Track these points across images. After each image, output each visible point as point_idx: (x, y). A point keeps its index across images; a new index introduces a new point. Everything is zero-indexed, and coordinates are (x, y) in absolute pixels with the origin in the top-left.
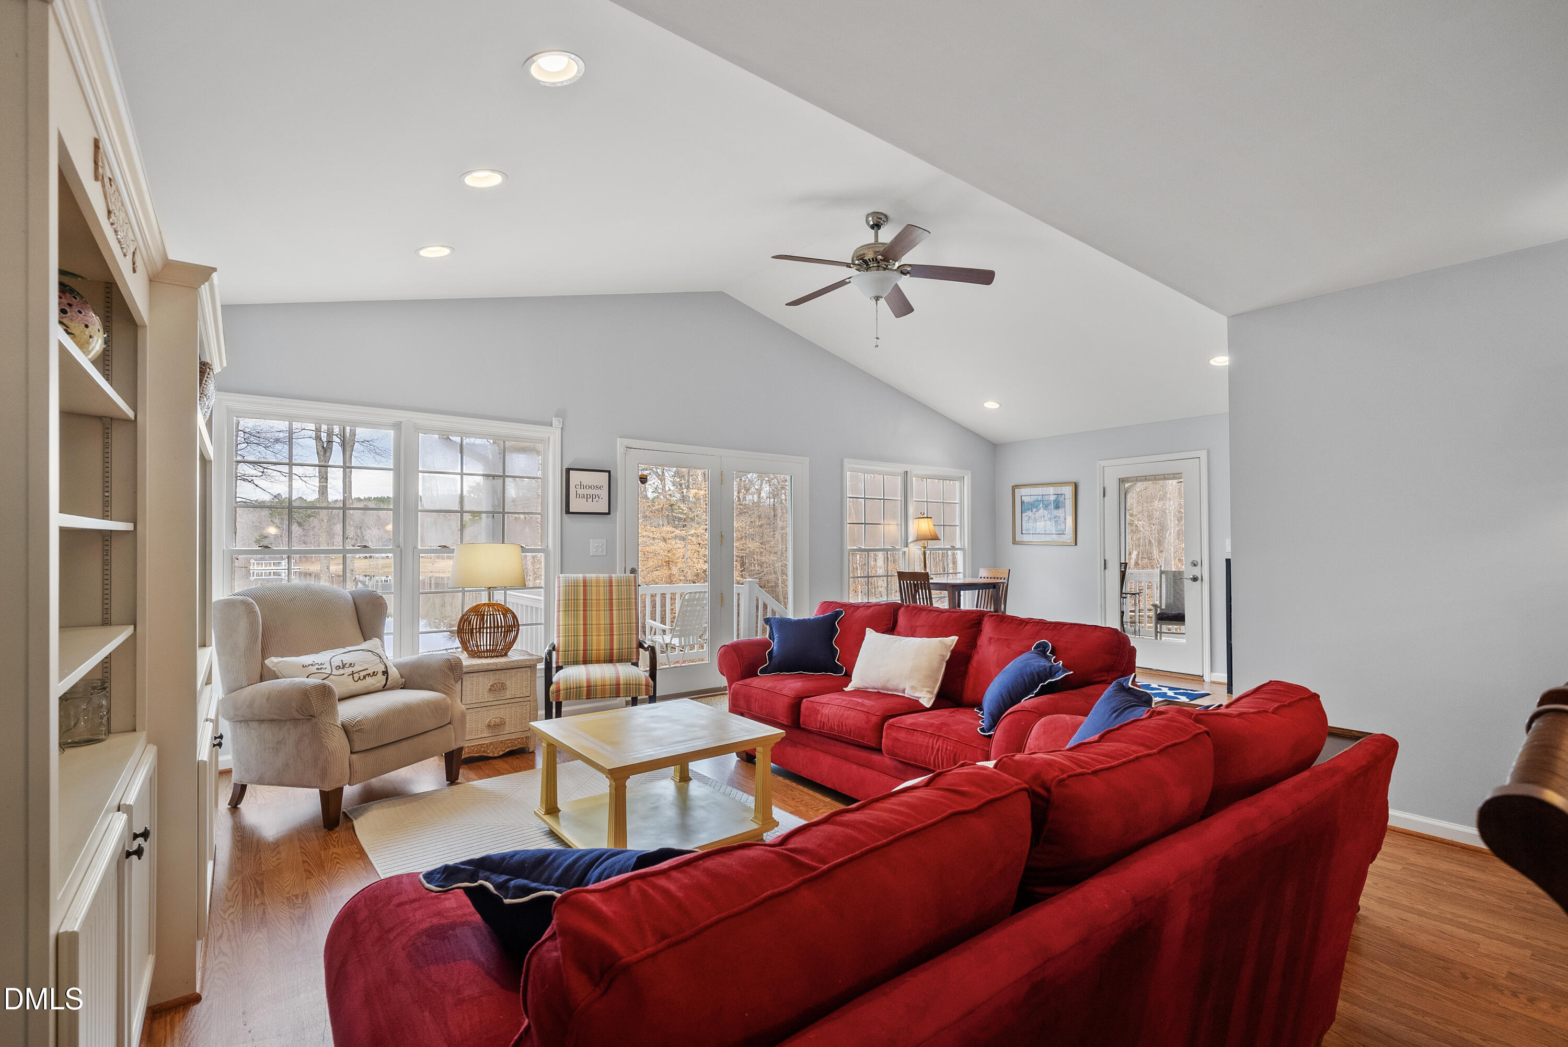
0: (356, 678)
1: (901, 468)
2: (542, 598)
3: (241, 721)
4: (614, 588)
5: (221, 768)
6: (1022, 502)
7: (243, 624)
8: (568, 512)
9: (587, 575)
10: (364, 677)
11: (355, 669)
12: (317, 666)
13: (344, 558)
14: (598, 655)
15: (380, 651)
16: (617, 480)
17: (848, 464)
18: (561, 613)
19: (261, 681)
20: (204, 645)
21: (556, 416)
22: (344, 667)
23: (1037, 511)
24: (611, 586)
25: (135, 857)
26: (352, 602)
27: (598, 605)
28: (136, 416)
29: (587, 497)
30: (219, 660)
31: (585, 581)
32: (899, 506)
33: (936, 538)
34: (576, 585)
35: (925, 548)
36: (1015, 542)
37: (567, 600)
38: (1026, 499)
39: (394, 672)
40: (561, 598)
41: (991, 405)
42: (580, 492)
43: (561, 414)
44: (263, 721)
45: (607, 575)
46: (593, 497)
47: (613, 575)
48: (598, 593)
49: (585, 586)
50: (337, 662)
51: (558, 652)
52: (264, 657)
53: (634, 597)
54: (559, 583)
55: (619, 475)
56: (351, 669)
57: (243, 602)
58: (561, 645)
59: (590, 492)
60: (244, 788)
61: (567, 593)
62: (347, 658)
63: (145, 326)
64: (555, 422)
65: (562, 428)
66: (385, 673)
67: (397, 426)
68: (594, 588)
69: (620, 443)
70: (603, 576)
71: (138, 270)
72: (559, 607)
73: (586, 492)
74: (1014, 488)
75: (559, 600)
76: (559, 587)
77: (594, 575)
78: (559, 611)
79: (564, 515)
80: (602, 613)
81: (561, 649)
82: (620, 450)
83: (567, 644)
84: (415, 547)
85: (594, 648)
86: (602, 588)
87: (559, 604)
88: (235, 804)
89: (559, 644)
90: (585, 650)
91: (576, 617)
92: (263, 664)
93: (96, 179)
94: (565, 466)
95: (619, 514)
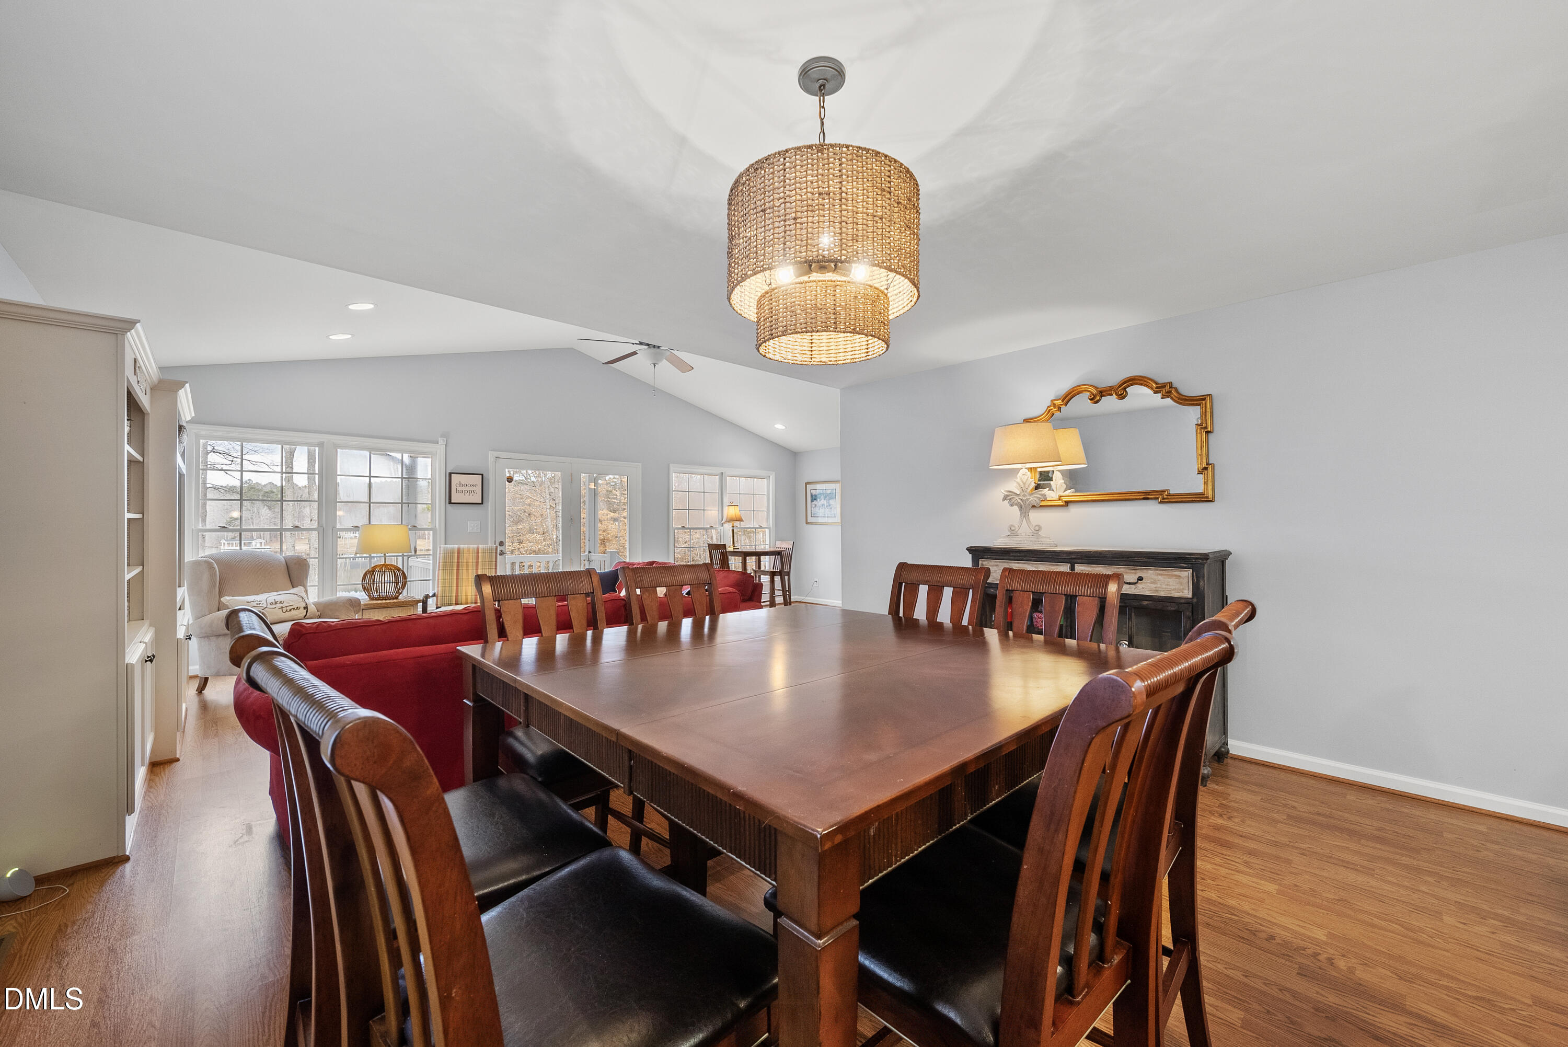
0: (284, 609)
1: (719, 470)
2: (431, 562)
3: (204, 637)
4: (480, 554)
5: (191, 674)
6: (811, 494)
7: (206, 576)
8: (450, 503)
9: (461, 546)
10: (290, 610)
11: (284, 605)
12: (257, 602)
13: (281, 534)
14: (466, 599)
15: (304, 595)
16: (489, 480)
17: (672, 467)
18: (440, 571)
19: (219, 611)
20: (180, 586)
21: (441, 437)
22: (276, 603)
23: (820, 501)
24: (478, 553)
25: (149, 662)
26: (284, 563)
27: (468, 566)
28: (144, 460)
29: (465, 492)
30: (190, 599)
31: (459, 550)
32: (717, 496)
33: (740, 520)
34: (452, 552)
35: (733, 527)
36: (807, 523)
37: (445, 562)
38: (814, 492)
39: (312, 608)
40: (441, 561)
41: (779, 426)
42: (459, 489)
43: (445, 435)
44: (220, 635)
45: (476, 546)
46: (470, 492)
47: (480, 546)
48: (468, 558)
49: (458, 553)
50: (271, 600)
51: (437, 597)
52: (220, 597)
53: (494, 560)
54: (440, 551)
55: (491, 478)
56: (281, 605)
57: (206, 562)
58: (439, 593)
59: (468, 489)
60: (206, 679)
61: (445, 558)
62: (279, 598)
63: (149, 414)
64: (441, 440)
65: (446, 445)
66: (306, 608)
67: (321, 445)
68: (465, 555)
69: (491, 455)
70: (473, 547)
71: (147, 393)
72: (439, 567)
73: (464, 489)
74: (806, 484)
75: (439, 563)
76: (440, 554)
77: (466, 546)
78: (439, 570)
79: (448, 505)
80: (470, 571)
81: (439, 595)
82: (491, 459)
83: (444, 592)
84: (334, 527)
85: (464, 594)
86: (471, 555)
87: (439, 565)
88: (200, 690)
89: (438, 592)
90: (457, 596)
91: (451, 574)
92: (220, 601)
93: (135, 375)
94: (448, 471)
95: (490, 504)
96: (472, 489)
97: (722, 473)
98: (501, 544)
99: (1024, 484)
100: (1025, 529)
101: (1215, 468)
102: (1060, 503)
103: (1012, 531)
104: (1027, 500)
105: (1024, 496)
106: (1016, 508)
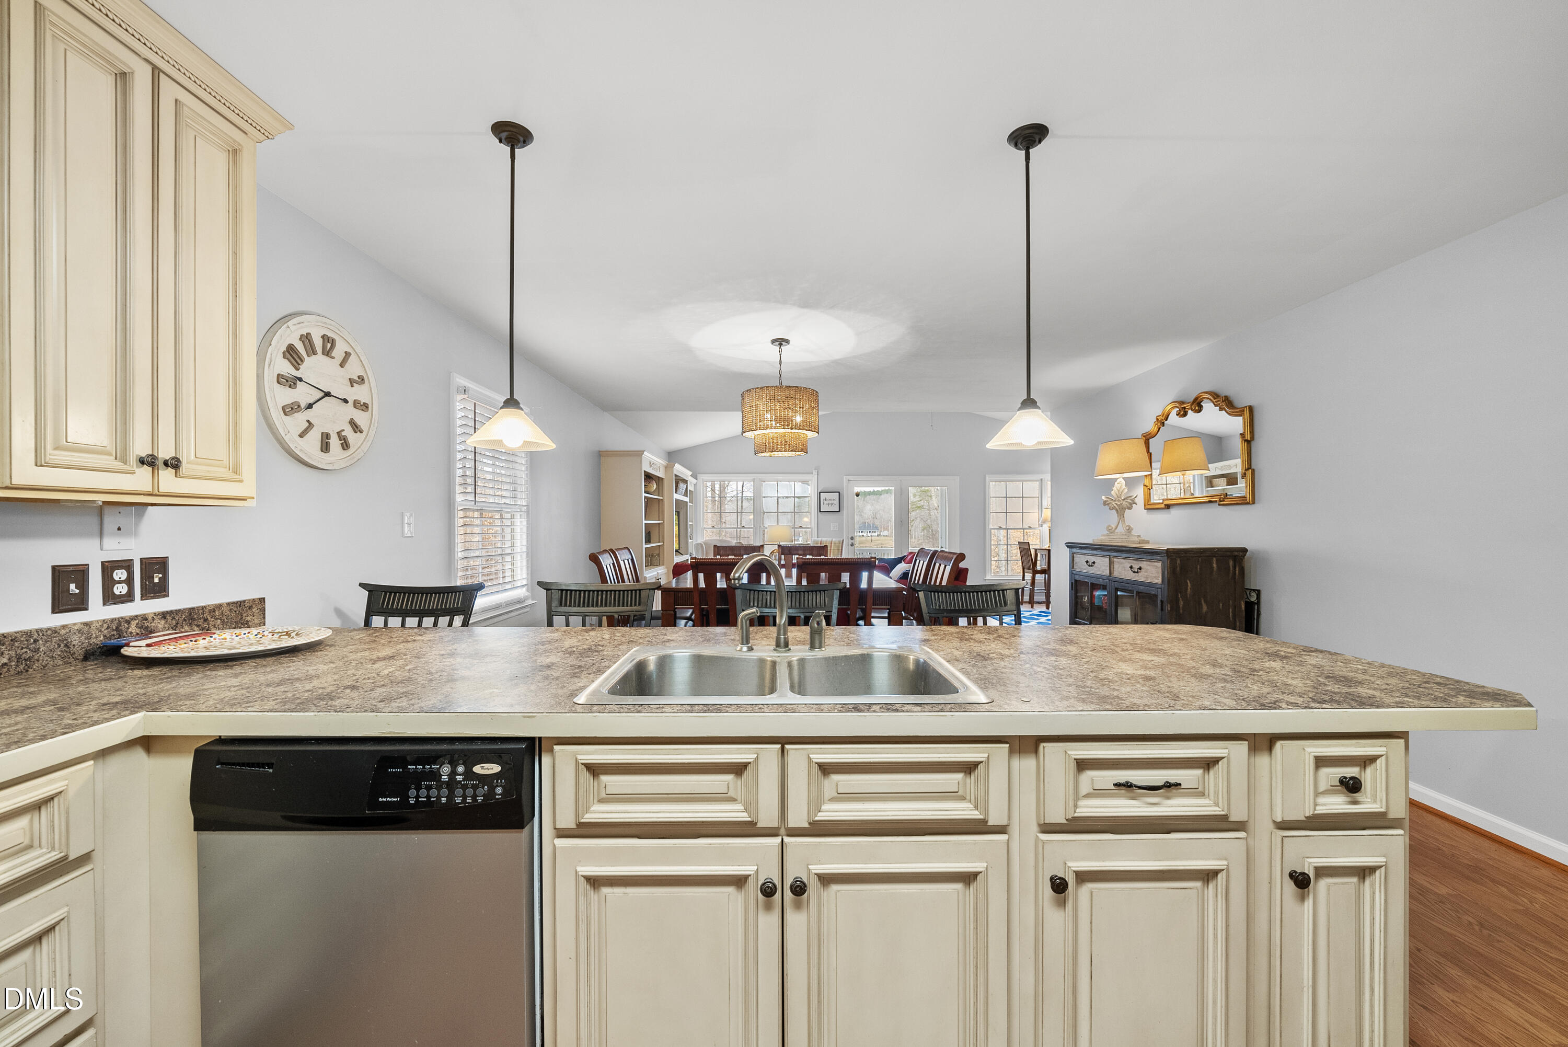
1: (1039, 477)
8: (820, 511)
16: (844, 495)
17: (989, 477)
21: (815, 469)
29: (829, 504)
42: (825, 502)
46: (831, 504)
59: (830, 502)
64: (815, 472)
65: (818, 475)
69: (845, 478)
73: (828, 502)
79: (819, 513)
82: (845, 481)
94: (819, 491)
95: (845, 511)
96: (832, 502)
97: (1041, 479)
98: (852, 538)
99: (1119, 491)
100: (1121, 529)
101: (1256, 473)
102: (1163, 506)
103: (1111, 531)
104: (1121, 504)
105: (1119, 501)
106: (1114, 511)
